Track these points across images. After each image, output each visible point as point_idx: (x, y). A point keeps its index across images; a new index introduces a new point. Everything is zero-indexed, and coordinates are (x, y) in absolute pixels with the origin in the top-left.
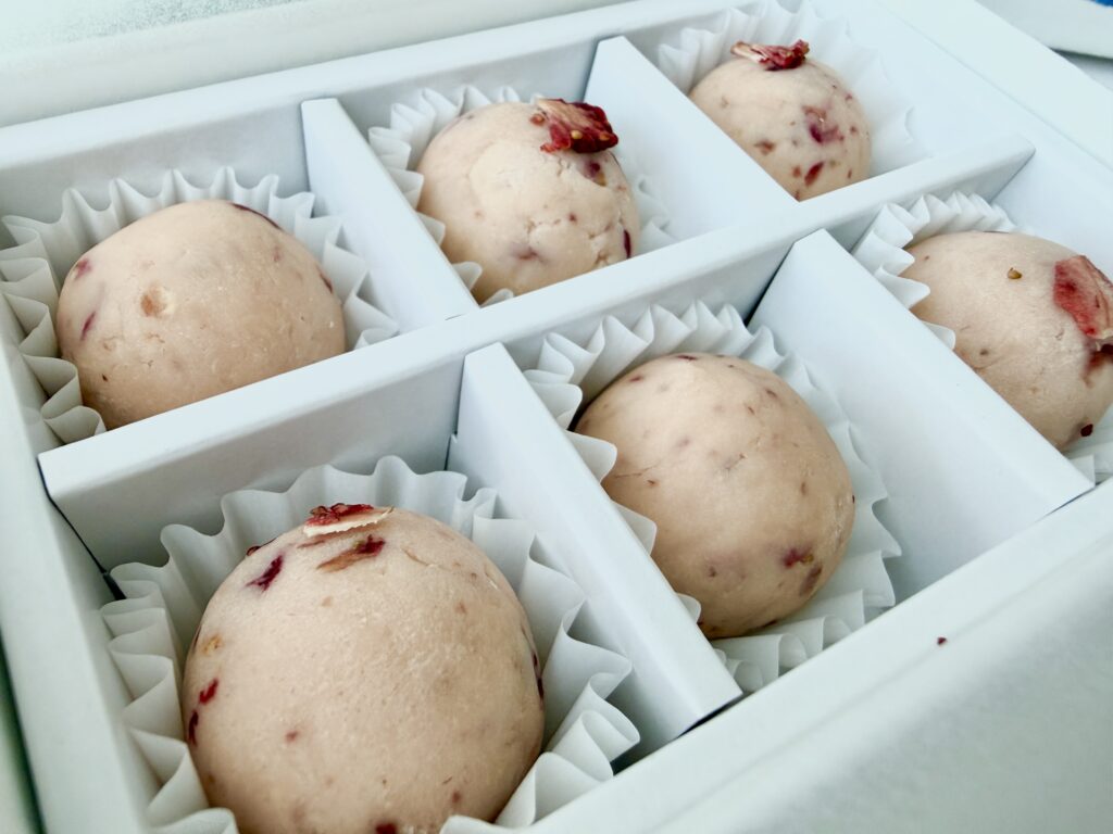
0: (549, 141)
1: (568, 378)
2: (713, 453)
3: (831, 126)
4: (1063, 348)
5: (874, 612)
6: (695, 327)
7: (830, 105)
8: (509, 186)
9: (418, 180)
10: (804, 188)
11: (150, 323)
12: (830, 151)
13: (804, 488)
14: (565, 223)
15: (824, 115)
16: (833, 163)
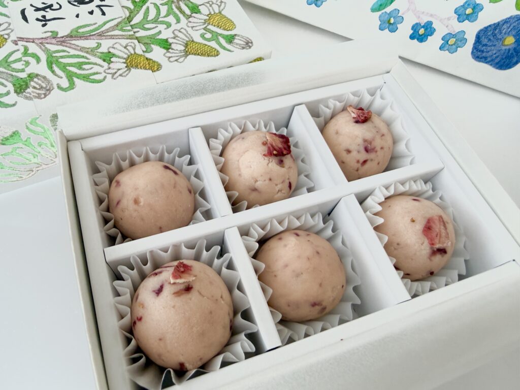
0: (266, 153)
1: (255, 240)
2: (294, 271)
3: (372, 147)
4: (423, 248)
5: (342, 322)
6: (303, 223)
7: (373, 139)
8: (251, 167)
9: (223, 159)
10: (360, 167)
11: (136, 207)
12: (372, 156)
13: (321, 285)
14: (267, 181)
15: (370, 143)
16: (372, 160)
